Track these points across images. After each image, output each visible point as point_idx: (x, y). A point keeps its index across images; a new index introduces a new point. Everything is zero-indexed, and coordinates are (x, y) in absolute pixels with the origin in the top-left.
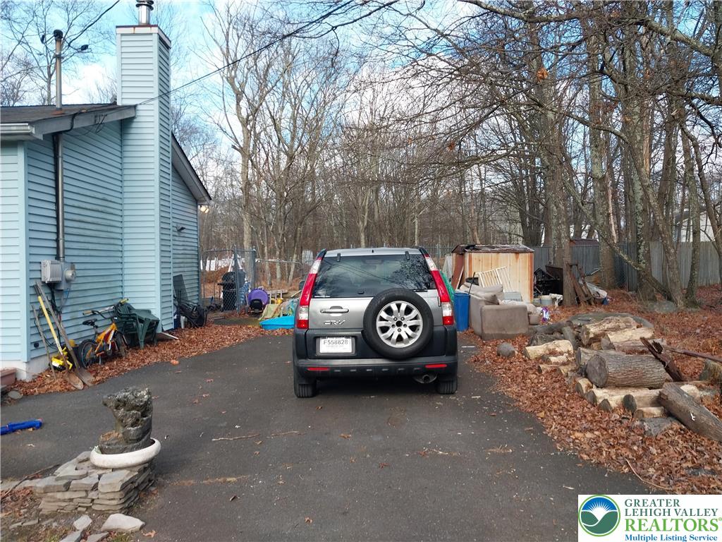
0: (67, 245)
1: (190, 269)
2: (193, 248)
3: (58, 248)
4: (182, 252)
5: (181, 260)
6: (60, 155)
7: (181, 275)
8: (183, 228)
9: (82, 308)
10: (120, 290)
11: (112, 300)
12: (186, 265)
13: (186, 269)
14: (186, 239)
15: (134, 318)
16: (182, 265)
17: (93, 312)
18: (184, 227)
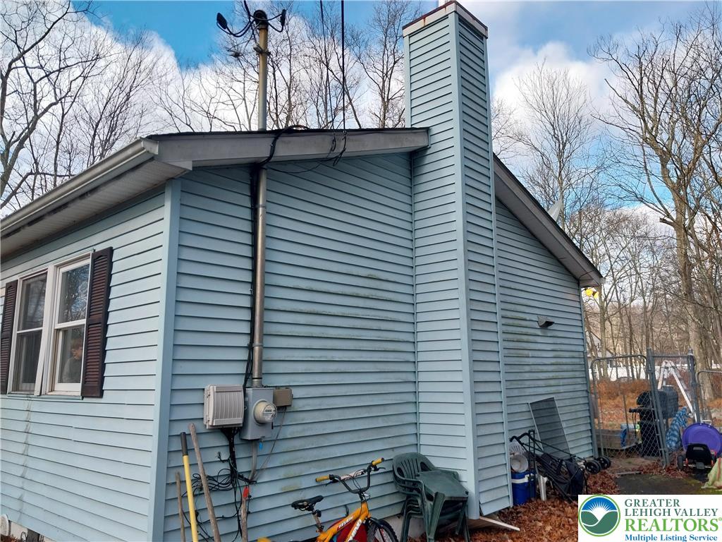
0: (268, 355)
1: (570, 388)
2: (575, 354)
3: (250, 362)
4: (553, 361)
5: (551, 375)
6: (261, 202)
7: (552, 400)
8: (548, 324)
9: (313, 469)
10: (412, 430)
11: (393, 449)
12: (562, 382)
13: (562, 389)
14: (559, 341)
15: (419, 491)
16: (552, 382)
17: (332, 478)
18: (551, 320)
